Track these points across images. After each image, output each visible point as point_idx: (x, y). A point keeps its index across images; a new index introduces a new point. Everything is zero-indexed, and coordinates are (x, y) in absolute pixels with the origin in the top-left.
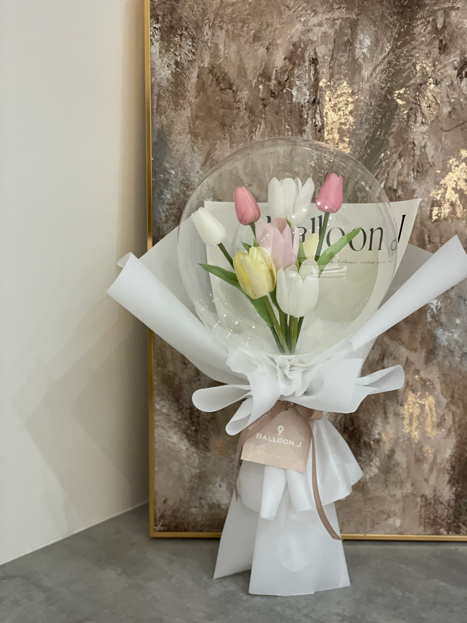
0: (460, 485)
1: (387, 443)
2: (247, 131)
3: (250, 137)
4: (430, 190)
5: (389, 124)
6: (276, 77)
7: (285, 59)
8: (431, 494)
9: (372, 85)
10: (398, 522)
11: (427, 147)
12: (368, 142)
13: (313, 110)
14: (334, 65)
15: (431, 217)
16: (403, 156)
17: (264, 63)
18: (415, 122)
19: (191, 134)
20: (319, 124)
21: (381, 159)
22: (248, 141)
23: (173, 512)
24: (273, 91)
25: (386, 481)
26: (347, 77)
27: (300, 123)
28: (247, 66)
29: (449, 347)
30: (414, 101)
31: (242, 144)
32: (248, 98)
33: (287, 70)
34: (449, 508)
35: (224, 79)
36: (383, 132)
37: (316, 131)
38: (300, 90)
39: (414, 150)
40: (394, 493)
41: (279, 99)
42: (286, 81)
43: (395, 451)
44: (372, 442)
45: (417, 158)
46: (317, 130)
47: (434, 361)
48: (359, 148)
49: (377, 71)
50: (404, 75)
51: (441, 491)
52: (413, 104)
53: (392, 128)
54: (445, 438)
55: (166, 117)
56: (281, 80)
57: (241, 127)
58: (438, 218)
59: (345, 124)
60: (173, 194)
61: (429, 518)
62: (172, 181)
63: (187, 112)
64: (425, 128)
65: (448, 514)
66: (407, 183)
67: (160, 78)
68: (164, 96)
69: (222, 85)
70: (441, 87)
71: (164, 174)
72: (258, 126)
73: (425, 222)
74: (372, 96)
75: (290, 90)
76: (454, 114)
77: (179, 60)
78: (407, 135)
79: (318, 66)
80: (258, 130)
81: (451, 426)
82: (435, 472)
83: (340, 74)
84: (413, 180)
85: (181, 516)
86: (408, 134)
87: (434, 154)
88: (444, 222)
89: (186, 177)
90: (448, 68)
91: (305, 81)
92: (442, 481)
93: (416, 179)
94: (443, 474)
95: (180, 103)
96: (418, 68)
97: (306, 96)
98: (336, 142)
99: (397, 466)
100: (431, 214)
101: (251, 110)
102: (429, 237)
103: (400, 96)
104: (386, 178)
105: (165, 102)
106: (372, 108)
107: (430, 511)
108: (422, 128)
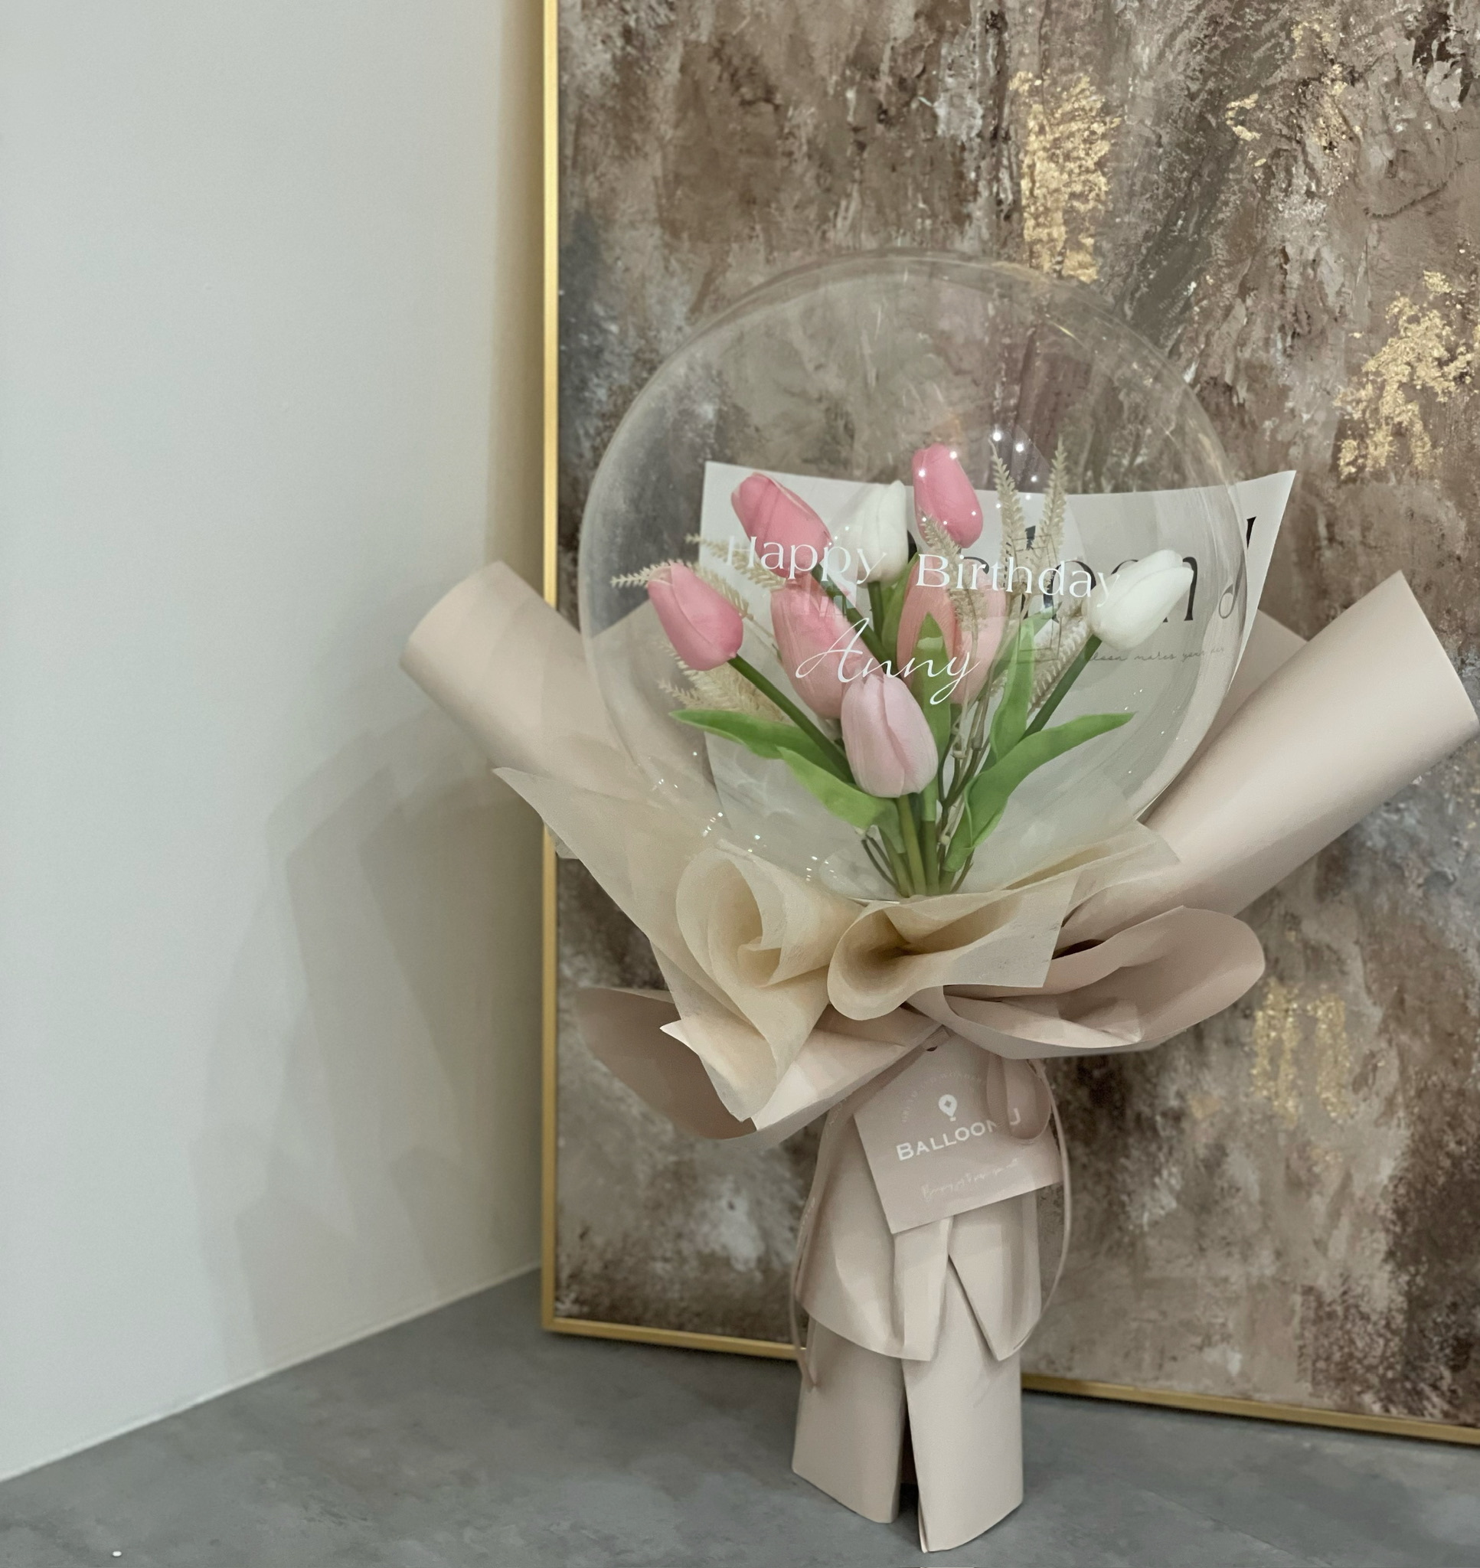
0: (1423, 1269)
1: (1204, 1125)
2: (812, 217)
3: (819, 234)
4: (1334, 387)
5: (1211, 196)
6: (891, 69)
7: (917, 16)
8: (1334, 1287)
9: (1161, 86)
10: (1235, 1362)
11: (1323, 262)
12: (1149, 249)
13: (994, 160)
14: (1053, 31)
15: (1335, 467)
16: (1253, 290)
17: (859, 29)
18: (1287, 192)
19: (662, 227)
20: (1007, 198)
21: (1189, 298)
22: (816, 246)
23: (606, 1267)
24: (885, 107)
25: (1200, 1234)
26: (1090, 63)
27: (957, 195)
28: (812, 38)
29: (1388, 853)
30: (1285, 131)
31: (798, 253)
32: (817, 127)
33: (921, 47)
34: (1389, 1335)
35: (750, 73)
36: (1195, 219)
37: (998, 216)
38: (956, 101)
39: (1285, 273)
40: (1223, 1273)
41: (898, 127)
42: (919, 76)
43: (1228, 1151)
44: (1158, 1118)
45: (1292, 295)
46: (1002, 215)
47: (1345, 894)
48: (1123, 264)
49: (1178, 43)
50: (1257, 55)
51: (1364, 1282)
52: (1283, 139)
53: (1220, 210)
54: (1377, 1124)
55: (597, 178)
56: (905, 75)
57: (796, 207)
58: (1357, 473)
59: (1081, 197)
60: (614, 388)
61: (1328, 1359)
62: (612, 352)
63: (652, 167)
64: (1316, 209)
65: (1384, 1352)
66: (1263, 367)
67: (586, 75)
68: (592, 120)
69: (746, 92)
70: (1367, 88)
71: (590, 334)
72: (843, 203)
73: (1318, 482)
74: (1163, 118)
75: (928, 103)
76: (1405, 168)
77: (632, 24)
78: (1263, 228)
79: (1006, 35)
80: (841, 213)
81: (1396, 1090)
82: (1345, 1223)
83: (1071, 56)
84: (1280, 360)
85: (626, 1279)
86: (1268, 226)
87: (1343, 285)
88: (1374, 483)
89: (647, 341)
90: (1388, 31)
91: (972, 76)
92: (1368, 1253)
93: (1290, 356)
94: (1372, 1232)
95: (634, 142)
96: (1297, 34)
97: (974, 118)
98: (1059, 249)
99: (1233, 1197)
100: (1336, 458)
101: (823, 160)
102: (1330, 526)
103: (1244, 118)
104: (1202, 352)
105: (596, 138)
106: (1161, 151)
107: (1332, 1339)
108: (1308, 207)
